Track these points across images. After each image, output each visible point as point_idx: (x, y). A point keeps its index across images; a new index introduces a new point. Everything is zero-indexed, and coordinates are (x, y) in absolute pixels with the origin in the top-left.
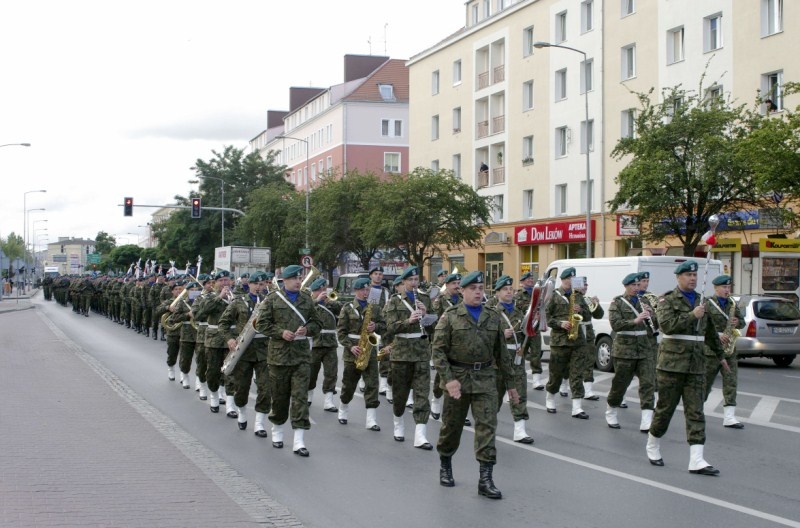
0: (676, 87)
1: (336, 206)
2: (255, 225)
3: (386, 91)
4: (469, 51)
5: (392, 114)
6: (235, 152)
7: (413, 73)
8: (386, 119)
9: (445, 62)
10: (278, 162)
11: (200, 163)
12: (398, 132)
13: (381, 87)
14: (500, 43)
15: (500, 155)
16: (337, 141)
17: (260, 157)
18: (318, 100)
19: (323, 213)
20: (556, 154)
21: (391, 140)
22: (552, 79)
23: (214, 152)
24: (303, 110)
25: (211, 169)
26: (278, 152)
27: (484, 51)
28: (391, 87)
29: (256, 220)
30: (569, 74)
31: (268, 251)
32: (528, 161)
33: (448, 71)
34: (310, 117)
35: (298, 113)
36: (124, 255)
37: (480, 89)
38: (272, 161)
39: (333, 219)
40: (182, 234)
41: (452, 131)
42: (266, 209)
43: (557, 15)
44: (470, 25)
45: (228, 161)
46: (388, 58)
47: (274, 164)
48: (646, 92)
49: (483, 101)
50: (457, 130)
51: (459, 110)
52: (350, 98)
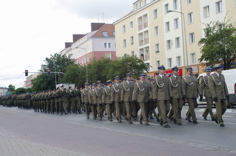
0: (218, 21)
1: (98, 69)
2: (69, 77)
3: (105, 34)
4: (135, 19)
5: (107, 41)
6: (58, 55)
7: (116, 27)
8: (105, 42)
9: (127, 23)
10: (72, 58)
11: (47, 59)
12: (110, 47)
13: (103, 33)
14: (146, 15)
15: (147, 51)
16: (90, 50)
17: (66, 56)
18: (83, 38)
19: (93, 71)
20: (167, 49)
21: (107, 49)
22: (165, 26)
23: (51, 55)
24: (78, 41)
25: (50, 61)
26: (72, 54)
27: (140, 18)
28: (107, 32)
29: (69, 75)
30: (170, 24)
31: (74, 85)
32: (158, 52)
33: (128, 25)
34: (80, 43)
35: (76, 42)
36: (19, 91)
37: (139, 30)
38: (70, 57)
39: (97, 73)
40: (41, 82)
41: (131, 44)
42: (73, 71)
43: (165, 5)
44: (135, 10)
45: (56, 58)
46: (105, 23)
47: (70, 58)
48: (209, 23)
49: (141, 34)
50: (132, 44)
51: (132, 37)
52: (93, 37)
